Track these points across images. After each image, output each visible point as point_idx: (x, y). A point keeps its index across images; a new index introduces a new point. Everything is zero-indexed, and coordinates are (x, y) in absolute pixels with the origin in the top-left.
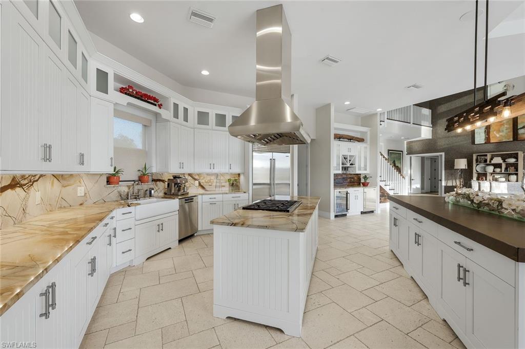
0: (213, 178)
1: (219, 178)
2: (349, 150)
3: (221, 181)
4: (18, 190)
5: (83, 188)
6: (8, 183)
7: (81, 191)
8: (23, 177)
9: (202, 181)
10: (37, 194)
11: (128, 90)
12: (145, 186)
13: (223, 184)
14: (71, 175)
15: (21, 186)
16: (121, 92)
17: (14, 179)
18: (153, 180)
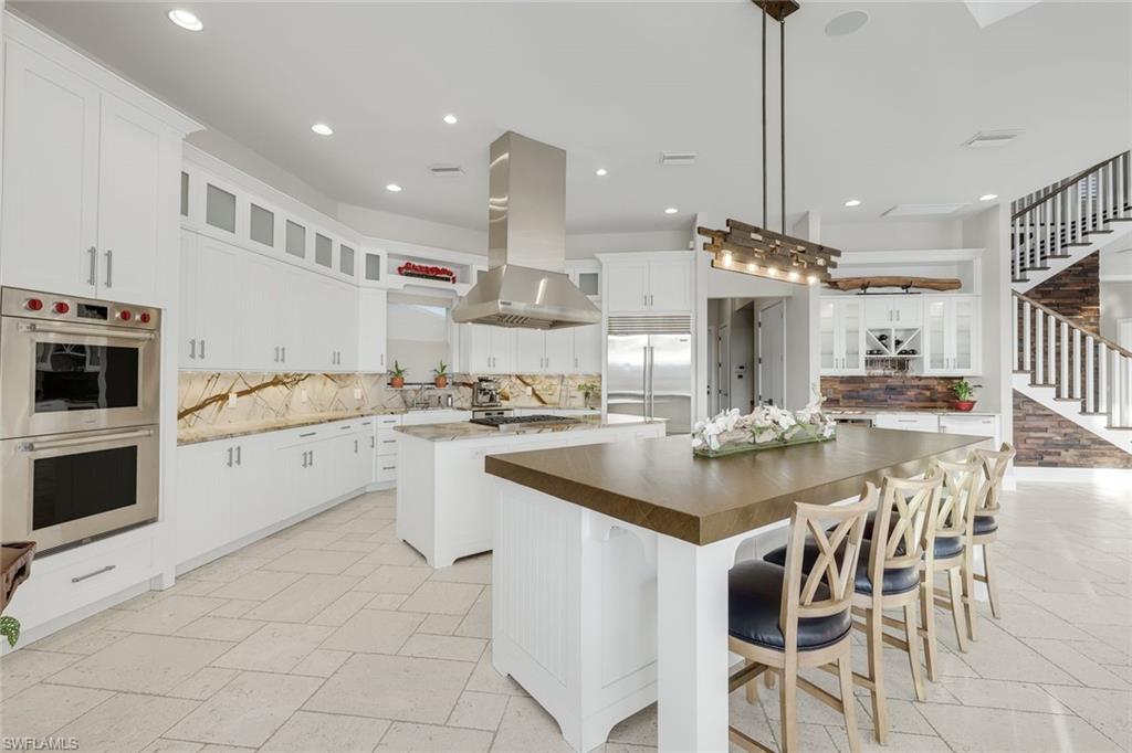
0: (555, 382)
1: (565, 383)
2: (894, 315)
3: (570, 388)
4: (281, 387)
5: (359, 390)
6: (271, 380)
7: (358, 393)
8: (286, 376)
9: (537, 387)
10: (302, 392)
11: (410, 270)
12: (441, 392)
13: (573, 394)
14: (348, 375)
15: (284, 384)
16: (401, 273)
17: (276, 377)
18: (454, 384)
